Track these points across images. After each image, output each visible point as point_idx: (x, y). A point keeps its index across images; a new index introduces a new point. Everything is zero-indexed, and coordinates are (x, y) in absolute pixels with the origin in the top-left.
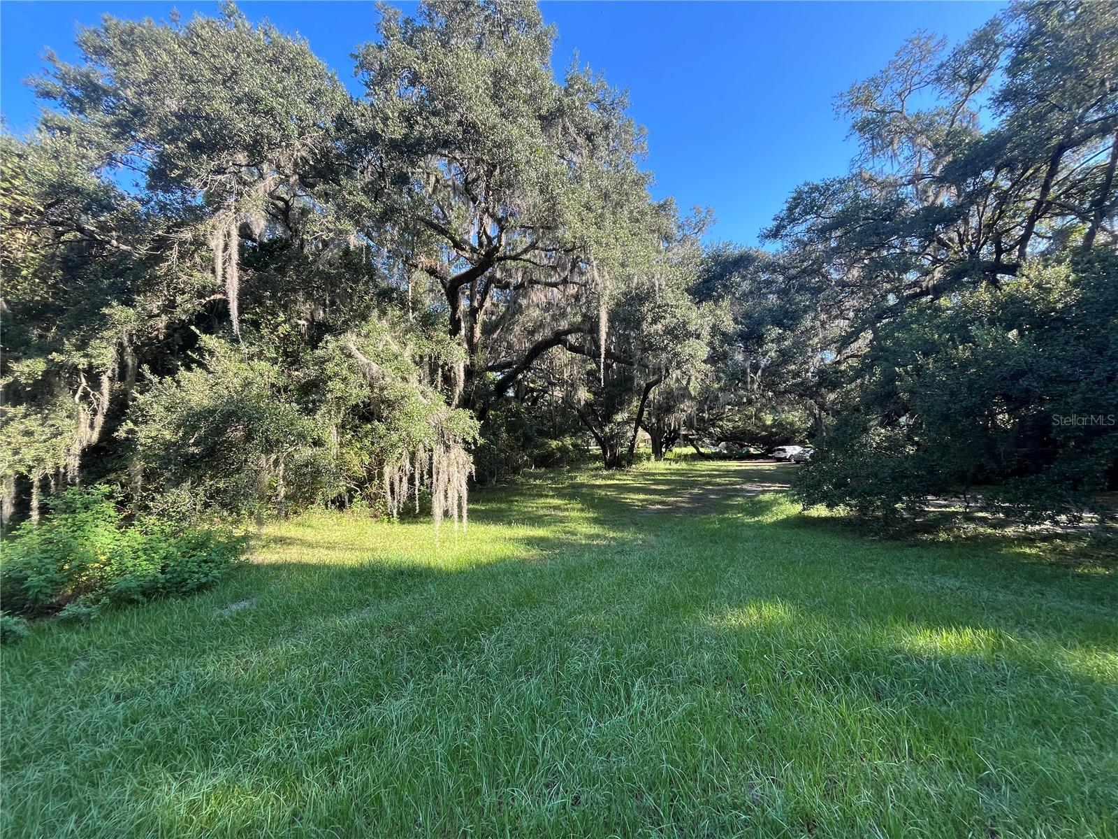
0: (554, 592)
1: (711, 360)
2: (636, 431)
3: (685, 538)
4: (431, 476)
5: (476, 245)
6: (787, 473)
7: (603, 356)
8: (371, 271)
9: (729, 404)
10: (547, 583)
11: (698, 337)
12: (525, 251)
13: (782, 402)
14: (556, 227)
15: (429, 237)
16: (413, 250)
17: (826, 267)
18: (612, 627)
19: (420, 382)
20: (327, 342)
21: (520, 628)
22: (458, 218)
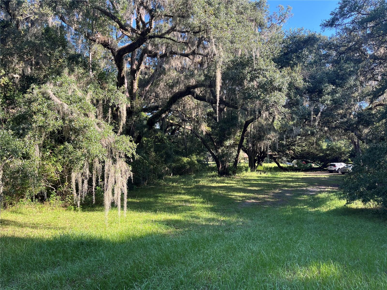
0: (184, 256)
1: (288, 105)
2: (239, 152)
3: (270, 221)
4: (103, 180)
5: (135, 27)
6: (336, 180)
7: (218, 102)
8: (64, 44)
9: (299, 135)
10: (179, 250)
11: (280, 90)
12: (168, 32)
13: (334, 134)
14: (188, 16)
15: (103, 21)
16: (93, 30)
17: (364, 46)
18: (222, 279)
19: (97, 117)
20: (33, 89)
21: (161, 280)
22: (123, 9)
